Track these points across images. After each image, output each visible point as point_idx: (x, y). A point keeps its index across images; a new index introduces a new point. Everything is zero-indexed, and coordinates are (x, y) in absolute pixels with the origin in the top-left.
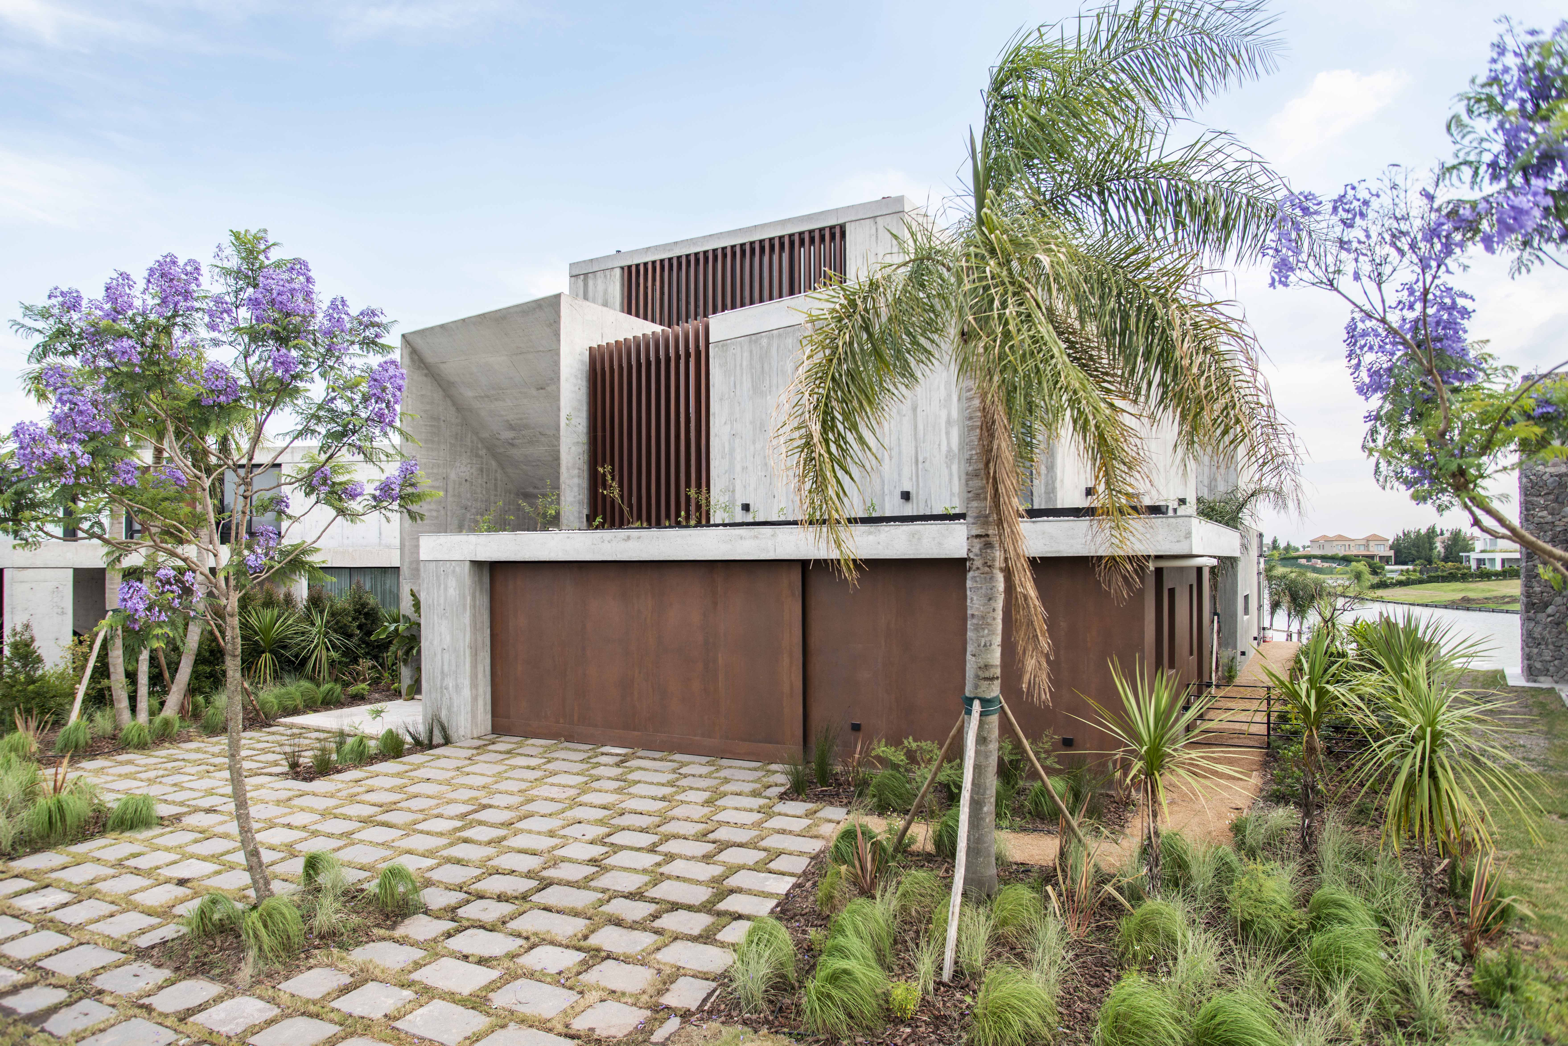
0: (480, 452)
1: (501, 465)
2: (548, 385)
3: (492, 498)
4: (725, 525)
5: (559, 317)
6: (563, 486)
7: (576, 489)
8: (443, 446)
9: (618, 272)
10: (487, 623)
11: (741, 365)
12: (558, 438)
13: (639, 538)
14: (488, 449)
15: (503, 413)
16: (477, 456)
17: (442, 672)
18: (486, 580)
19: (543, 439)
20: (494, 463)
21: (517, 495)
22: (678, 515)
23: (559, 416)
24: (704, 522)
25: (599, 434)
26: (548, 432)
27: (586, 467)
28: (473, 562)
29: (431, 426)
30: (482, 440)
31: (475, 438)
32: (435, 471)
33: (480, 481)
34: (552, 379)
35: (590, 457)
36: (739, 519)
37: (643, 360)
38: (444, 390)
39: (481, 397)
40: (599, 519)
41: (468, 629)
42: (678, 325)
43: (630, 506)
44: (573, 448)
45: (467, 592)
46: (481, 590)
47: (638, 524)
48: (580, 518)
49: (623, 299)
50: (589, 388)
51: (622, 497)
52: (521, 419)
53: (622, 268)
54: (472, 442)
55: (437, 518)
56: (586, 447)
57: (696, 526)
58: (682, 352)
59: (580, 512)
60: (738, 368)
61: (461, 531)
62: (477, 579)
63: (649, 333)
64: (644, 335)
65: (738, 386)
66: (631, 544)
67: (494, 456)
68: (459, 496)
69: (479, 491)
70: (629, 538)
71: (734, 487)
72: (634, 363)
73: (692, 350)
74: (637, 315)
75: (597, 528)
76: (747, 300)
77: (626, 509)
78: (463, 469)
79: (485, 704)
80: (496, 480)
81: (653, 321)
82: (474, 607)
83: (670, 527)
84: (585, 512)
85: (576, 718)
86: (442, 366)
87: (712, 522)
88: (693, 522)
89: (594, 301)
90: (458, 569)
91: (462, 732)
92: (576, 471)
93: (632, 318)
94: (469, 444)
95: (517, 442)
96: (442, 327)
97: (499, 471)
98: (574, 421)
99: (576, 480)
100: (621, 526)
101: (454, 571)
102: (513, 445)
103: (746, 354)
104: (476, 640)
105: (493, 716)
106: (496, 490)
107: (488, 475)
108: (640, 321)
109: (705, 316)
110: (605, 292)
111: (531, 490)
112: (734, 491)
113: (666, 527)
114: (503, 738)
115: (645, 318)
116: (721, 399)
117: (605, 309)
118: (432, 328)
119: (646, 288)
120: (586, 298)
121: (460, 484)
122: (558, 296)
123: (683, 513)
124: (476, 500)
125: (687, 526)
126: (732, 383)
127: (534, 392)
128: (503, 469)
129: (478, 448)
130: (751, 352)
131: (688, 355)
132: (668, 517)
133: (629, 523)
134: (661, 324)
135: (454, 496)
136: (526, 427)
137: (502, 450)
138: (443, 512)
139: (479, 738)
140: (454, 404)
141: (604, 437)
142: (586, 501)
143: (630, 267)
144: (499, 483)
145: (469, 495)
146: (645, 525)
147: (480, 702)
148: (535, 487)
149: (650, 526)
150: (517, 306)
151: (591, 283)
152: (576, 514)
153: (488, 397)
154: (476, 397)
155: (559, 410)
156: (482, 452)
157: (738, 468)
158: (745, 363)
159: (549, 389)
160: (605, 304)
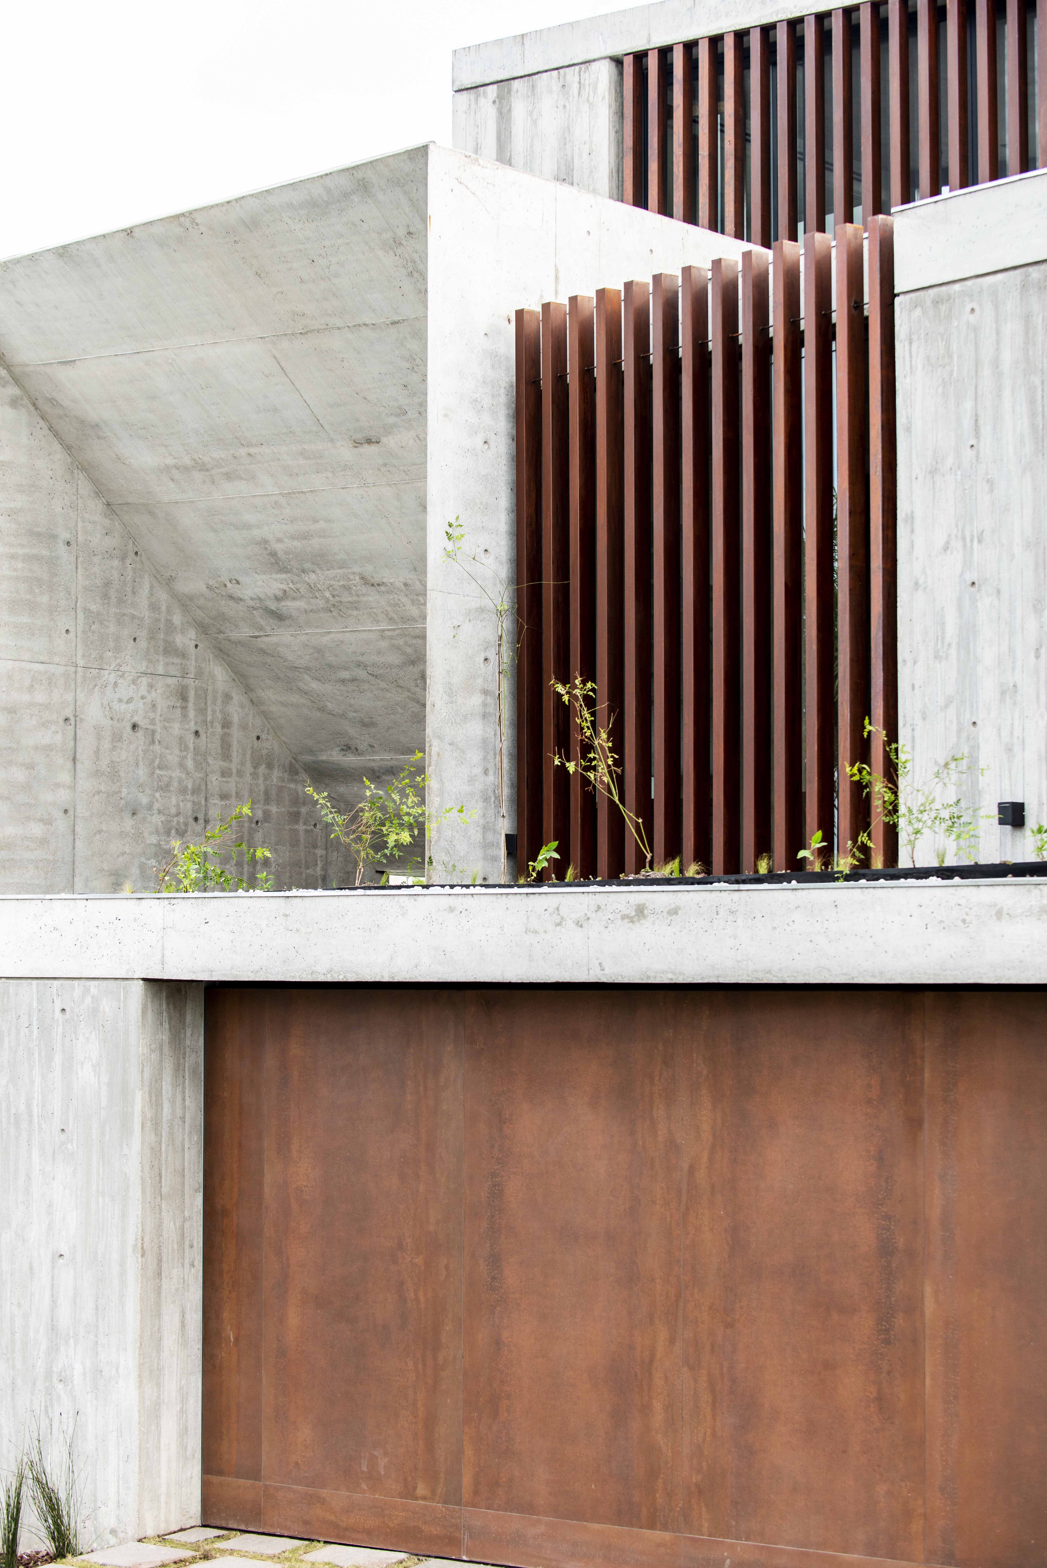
0: (179, 640)
1: (240, 677)
2: (388, 430)
3: (215, 780)
4: (946, 873)
5: (424, 219)
6: (434, 746)
7: (475, 756)
8: (64, 622)
9: (604, 72)
10: (195, 1177)
11: (996, 363)
12: (419, 595)
13: (674, 912)
14: (203, 628)
15: (249, 517)
16: (170, 650)
17: (53, 1328)
18: (195, 1039)
19: (372, 597)
20: (220, 674)
21: (292, 771)
22: (796, 840)
23: (422, 527)
24: (878, 863)
25: (549, 582)
26: (386, 576)
27: (506, 687)
28: (155, 985)
29: (29, 559)
30: (185, 602)
31: (163, 596)
32: (40, 697)
33: (176, 728)
34: (402, 412)
35: (519, 654)
36: (989, 856)
37: (685, 351)
38: (68, 448)
39: (185, 469)
40: (548, 853)
41: (136, 1192)
42: (793, 237)
43: (645, 808)
44: (467, 628)
45: (134, 1077)
46: (178, 1069)
47: (670, 869)
48: (486, 845)
49: (620, 156)
50: (518, 439)
51: (620, 781)
52: (305, 536)
53: (618, 61)
54: (154, 607)
55: (43, 842)
56: (507, 624)
57: (853, 876)
58: (808, 323)
59: (486, 828)
60: (986, 372)
61: (116, 886)
62: (165, 1037)
63: (703, 264)
64: (687, 271)
65: (986, 430)
66: (645, 930)
67: (222, 652)
68: (114, 774)
69: (173, 758)
70: (640, 911)
71: (975, 748)
72: (656, 358)
73: (839, 316)
74: (665, 209)
75: (541, 879)
76: (1011, 153)
77: (630, 816)
78: (125, 690)
79: (184, 1432)
80: (226, 724)
81: (715, 225)
82: (156, 1124)
83: (772, 877)
84: (505, 826)
85: (467, 1480)
86: (64, 375)
87: (904, 862)
88: (843, 863)
89: (529, 167)
90: (107, 1006)
91: (108, 1519)
92: (476, 700)
93: (651, 218)
94: (146, 614)
95: (290, 606)
96: (63, 252)
97: (237, 697)
98: (471, 544)
99: (476, 729)
100: (615, 875)
101: (94, 1011)
102: (279, 617)
103: (1012, 328)
104: (159, 1226)
105: (207, 1469)
106: (226, 755)
107: (202, 711)
108: (676, 226)
109: (880, 206)
110: (565, 136)
111: (335, 756)
112: (973, 766)
113: (759, 880)
114: (238, 1541)
115: (691, 217)
116: (933, 472)
117: (565, 189)
118: (33, 258)
119: (691, 121)
120: (504, 156)
121: (117, 737)
122: (421, 153)
123: (816, 840)
124: (165, 788)
125: (827, 876)
126: (967, 423)
127: (346, 453)
128: (248, 689)
129: (170, 627)
130: (1027, 318)
131: (826, 332)
132: (763, 846)
133: (641, 863)
134: (739, 235)
135: (98, 773)
136: (321, 560)
137: (245, 632)
138: (61, 824)
139: (162, 1538)
140: (100, 490)
141: (563, 592)
142: (506, 792)
143: (640, 57)
144: (236, 734)
145: (142, 772)
146: (692, 870)
147: (169, 1426)
148: (347, 748)
149: (707, 878)
150: (293, 186)
151: (519, 108)
152: (476, 835)
153: (202, 467)
154: (167, 469)
155: (424, 508)
156: (186, 639)
157: (988, 689)
158: (1007, 357)
159: (390, 442)
160: (565, 176)
